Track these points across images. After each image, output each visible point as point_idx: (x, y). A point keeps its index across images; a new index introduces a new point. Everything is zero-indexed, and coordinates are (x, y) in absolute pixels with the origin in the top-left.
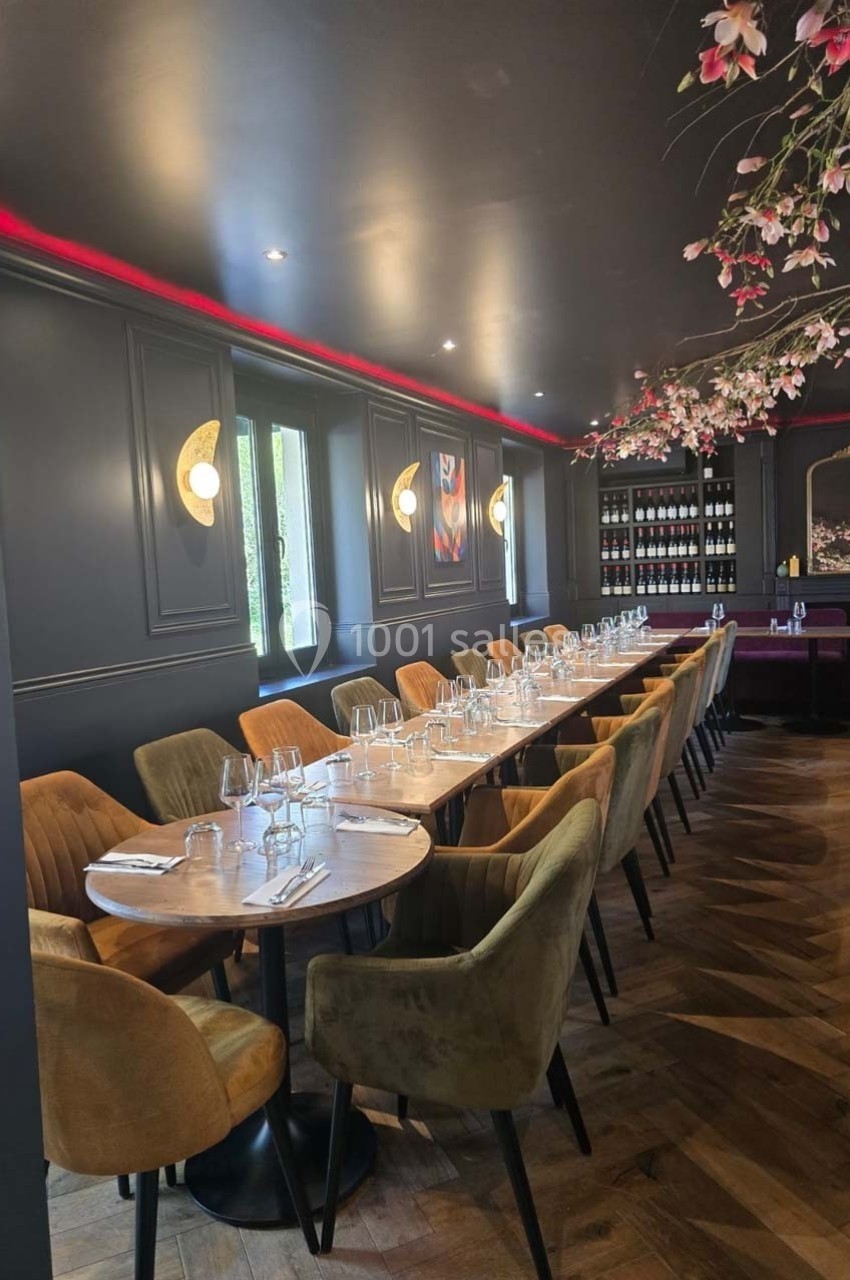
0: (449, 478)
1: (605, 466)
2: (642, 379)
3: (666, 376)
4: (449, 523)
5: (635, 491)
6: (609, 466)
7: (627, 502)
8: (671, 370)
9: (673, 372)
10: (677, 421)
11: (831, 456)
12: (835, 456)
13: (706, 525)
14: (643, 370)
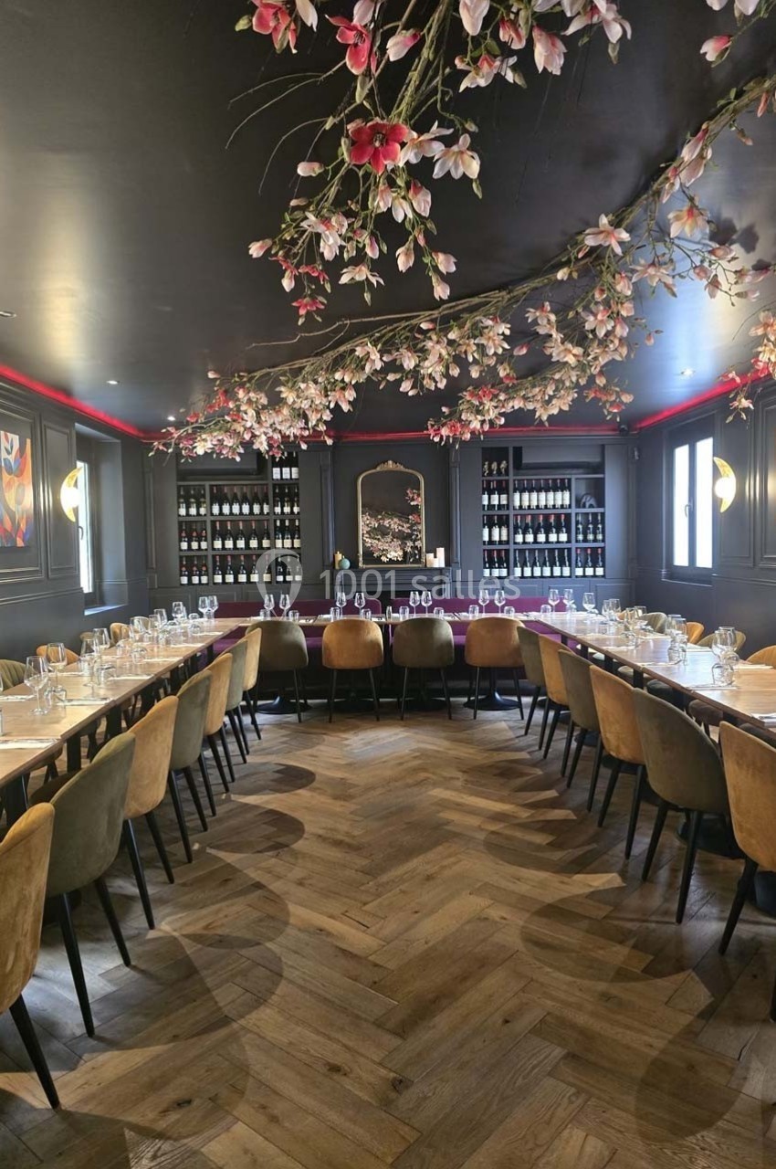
0: (11, 458)
1: (183, 461)
2: (215, 380)
3: (237, 379)
4: (12, 506)
5: (211, 486)
6: (187, 460)
7: (204, 496)
8: (242, 374)
9: (243, 376)
10: (248, 425)
11: (375, 468)
12: (378, 469)
13: (275, 521)
14: (216, 371)
